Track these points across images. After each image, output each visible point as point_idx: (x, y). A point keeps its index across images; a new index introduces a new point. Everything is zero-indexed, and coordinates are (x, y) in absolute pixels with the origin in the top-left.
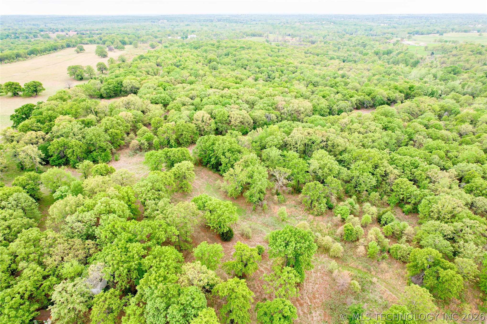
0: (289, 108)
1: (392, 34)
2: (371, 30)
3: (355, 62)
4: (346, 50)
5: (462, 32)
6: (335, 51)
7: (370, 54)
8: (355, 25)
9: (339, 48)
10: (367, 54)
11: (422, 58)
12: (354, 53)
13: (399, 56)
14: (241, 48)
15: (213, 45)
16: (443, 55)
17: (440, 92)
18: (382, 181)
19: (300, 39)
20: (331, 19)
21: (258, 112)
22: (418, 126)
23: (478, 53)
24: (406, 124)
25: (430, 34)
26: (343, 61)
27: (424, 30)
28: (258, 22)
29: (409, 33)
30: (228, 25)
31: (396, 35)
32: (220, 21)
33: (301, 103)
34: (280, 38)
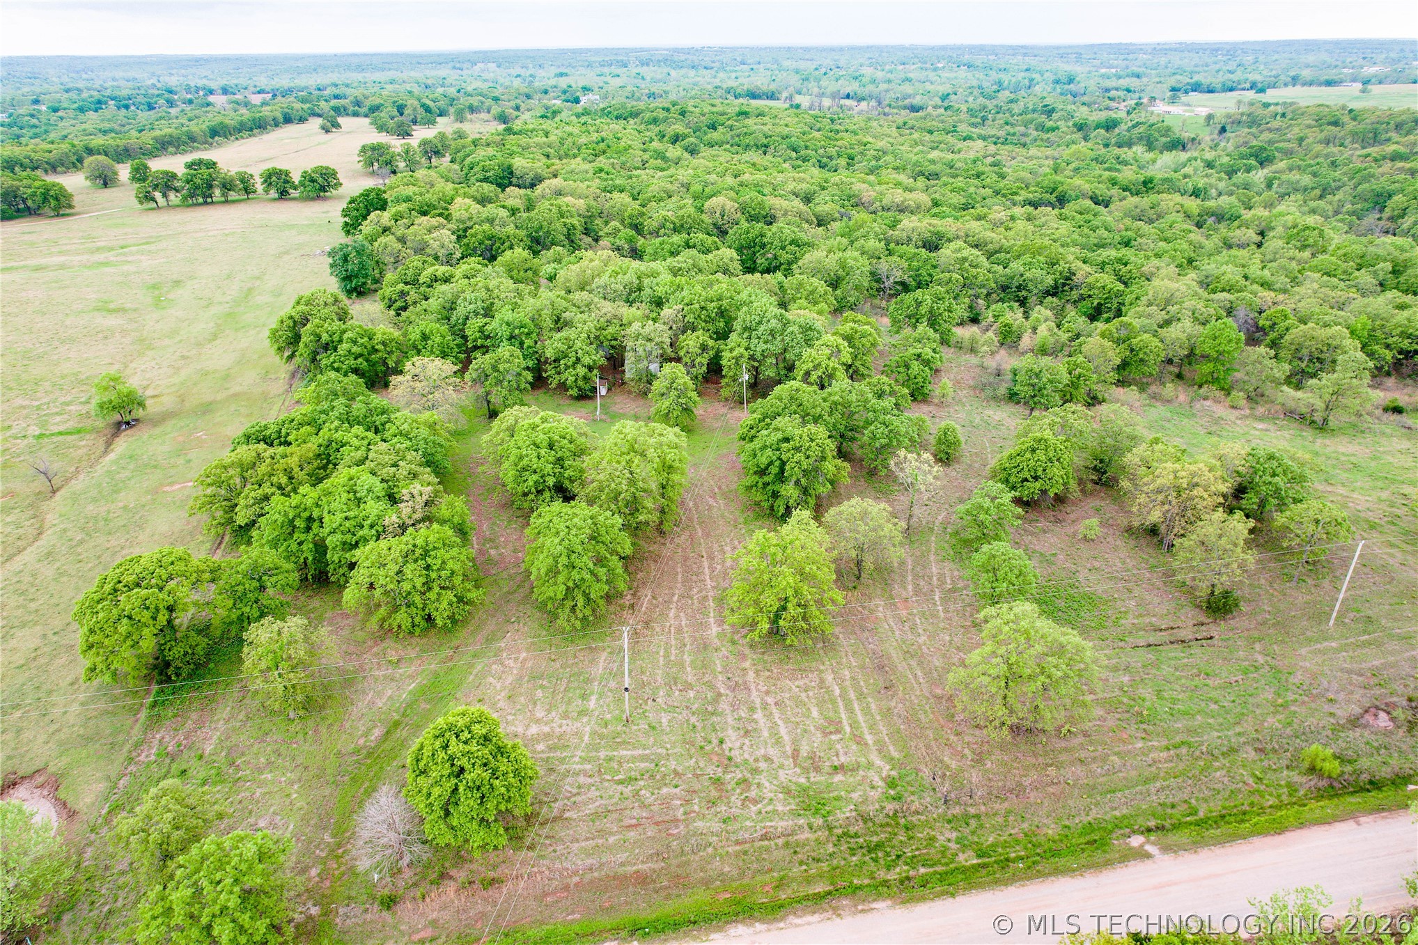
0: (883, 203)
8: (1027, 70)
11: (1193, 140)
12: (1022, 129)
14: (740, 113)
15: (668, 110)
16: (1246, 130)
17: (1213, 192)
18: (1064, 285)
19: (880, 103)
20: (960, 57)
21: (824, 205)
22: (1146, 228)
23: (1330, 124)
24: (1123, 227)
25: (1231, 90)
26: (995, 143)
27: (1217, 81)
28: (755, 67)
29: (1173, 89)
30: (673, 73)
31: (1137, 95)
32: (648, 65)
33: (908, 195)
34: (827, 102)
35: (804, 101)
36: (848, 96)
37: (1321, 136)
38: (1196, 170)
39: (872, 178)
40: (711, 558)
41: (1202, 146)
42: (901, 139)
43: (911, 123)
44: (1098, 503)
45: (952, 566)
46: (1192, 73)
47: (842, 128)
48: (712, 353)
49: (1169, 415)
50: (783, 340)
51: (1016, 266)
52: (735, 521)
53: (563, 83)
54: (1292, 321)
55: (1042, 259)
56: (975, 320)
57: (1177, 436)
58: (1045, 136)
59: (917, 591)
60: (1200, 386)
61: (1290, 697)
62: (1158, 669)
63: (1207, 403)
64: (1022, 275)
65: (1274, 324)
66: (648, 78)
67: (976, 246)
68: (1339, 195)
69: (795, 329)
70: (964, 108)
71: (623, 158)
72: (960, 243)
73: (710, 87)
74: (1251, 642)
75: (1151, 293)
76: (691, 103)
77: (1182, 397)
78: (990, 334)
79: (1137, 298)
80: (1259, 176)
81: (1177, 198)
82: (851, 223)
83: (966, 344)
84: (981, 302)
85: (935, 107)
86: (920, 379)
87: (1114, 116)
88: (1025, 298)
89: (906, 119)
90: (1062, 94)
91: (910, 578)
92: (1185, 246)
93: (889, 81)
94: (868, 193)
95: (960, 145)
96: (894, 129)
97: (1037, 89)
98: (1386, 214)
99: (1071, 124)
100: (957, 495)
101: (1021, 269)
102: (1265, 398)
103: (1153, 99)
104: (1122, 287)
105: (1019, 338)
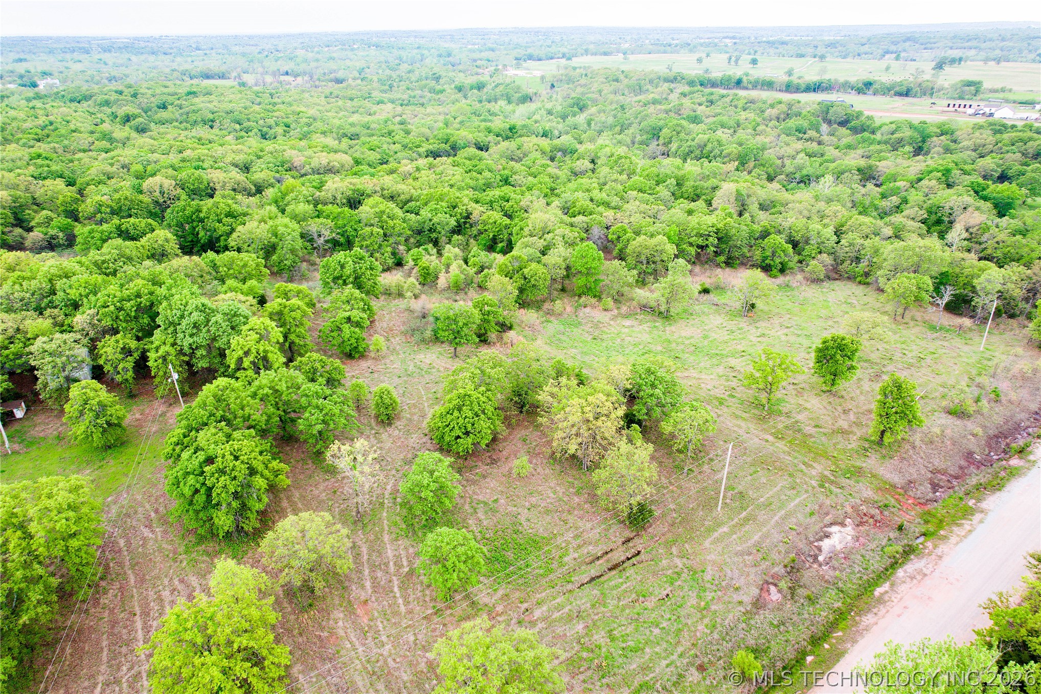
0: (312, 166)
1: (489, 61)
2: (449, 55)
3: (423, 105)
4: (404, 88)
5: (601, 54)
6: (385, 92)
7: (449, 91)
8: (418, 48)
9: (391, 87)
10: (442, 92)
11: (536, 94)
12: (419, 92)
13: (497, 90)
14: (189, 93)
15: (121, 93)
16: (567, 86)
17: (556, 133)
18: (465, 223)
19: (311, 77)
20: (371, 42)
21: (260, 174)
22: (517, 166)
23: (614, 81)
24: (501, 167)
25: (552, 58)
26: (402, 105)
27: (542, 54)
28: (208, 52)
29: (516, 59)
30: (134, 58)
31: (494, 63)
32: (110, 51)
33: (333, 156)
34: (269, 79)
35: (249, 79)
36: (287, 73)
37: (611, 89)
38: (542, 116)
39: (303, 143)
40: (146, 614)
41: (542, 98)
42: (328, 107)
43: (336, 93)
44: (523, 432)
45: (407, 542)
46: (526, 47)
47: (279, 101)
48: (136, 355)
49: (562, 327)
50: (209, 331)
51: (425, 213)
52: (175, 553)
53: (21, 68)
54: (630, 235)
55: (444, 204)
56: (399, 264)
57: (572, 347)
58: (437, 97)
59: (376, 586)
60: (580, 296)
61: (709, 596)
62: (604, 606)
63: (588, 310)
64: (430, 220)
65: (619, 237)
66: (110, 63)
67: (392, 198)
68: (631, 130)
69: (219, 318)
70: (375, 78)
71: (66, 142)
72: (377, 198)
73: (167, 70)
74: (668, 545)
75: (530, 225)
76: (145, 85)
77: (568, 309)
78: (412, 280)
79: (522, 229)
80: (581, 118)
81: (534, 139)
82: (283, 188)
83: (394, 290)
84: (401, 248)
85: (354, 79)
86: (353, 341)
87: (482, 79)
88: (437, 239)
89: (332, 90)
90: (444, 65)
91: (366, 572)
92: (547, 179)
93: (317, 60)
94: (298, 159)
95: (375, 108)
96: (323, 99)
97: (427, 61)
98: (661, 141)
99: (453, 86)
100: (402, 456)
101: (430, 215)
102: (625, 298)
103: (505, 66)
104: (508, 221)
105: (437, 278)
